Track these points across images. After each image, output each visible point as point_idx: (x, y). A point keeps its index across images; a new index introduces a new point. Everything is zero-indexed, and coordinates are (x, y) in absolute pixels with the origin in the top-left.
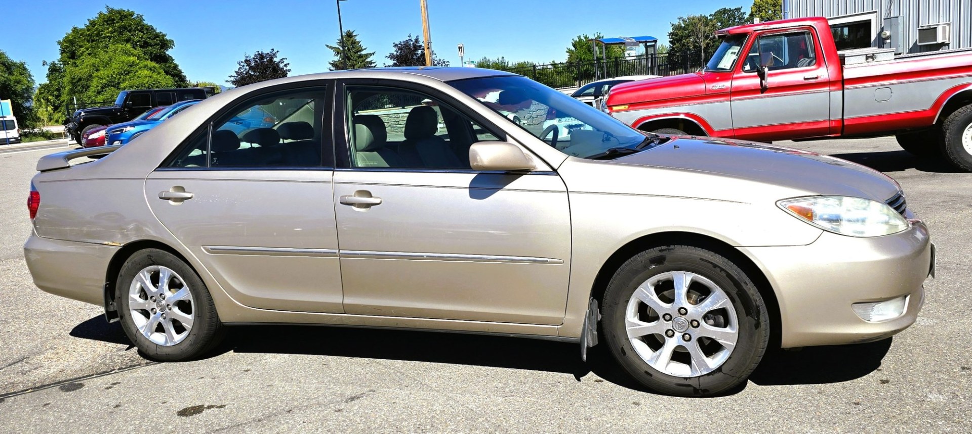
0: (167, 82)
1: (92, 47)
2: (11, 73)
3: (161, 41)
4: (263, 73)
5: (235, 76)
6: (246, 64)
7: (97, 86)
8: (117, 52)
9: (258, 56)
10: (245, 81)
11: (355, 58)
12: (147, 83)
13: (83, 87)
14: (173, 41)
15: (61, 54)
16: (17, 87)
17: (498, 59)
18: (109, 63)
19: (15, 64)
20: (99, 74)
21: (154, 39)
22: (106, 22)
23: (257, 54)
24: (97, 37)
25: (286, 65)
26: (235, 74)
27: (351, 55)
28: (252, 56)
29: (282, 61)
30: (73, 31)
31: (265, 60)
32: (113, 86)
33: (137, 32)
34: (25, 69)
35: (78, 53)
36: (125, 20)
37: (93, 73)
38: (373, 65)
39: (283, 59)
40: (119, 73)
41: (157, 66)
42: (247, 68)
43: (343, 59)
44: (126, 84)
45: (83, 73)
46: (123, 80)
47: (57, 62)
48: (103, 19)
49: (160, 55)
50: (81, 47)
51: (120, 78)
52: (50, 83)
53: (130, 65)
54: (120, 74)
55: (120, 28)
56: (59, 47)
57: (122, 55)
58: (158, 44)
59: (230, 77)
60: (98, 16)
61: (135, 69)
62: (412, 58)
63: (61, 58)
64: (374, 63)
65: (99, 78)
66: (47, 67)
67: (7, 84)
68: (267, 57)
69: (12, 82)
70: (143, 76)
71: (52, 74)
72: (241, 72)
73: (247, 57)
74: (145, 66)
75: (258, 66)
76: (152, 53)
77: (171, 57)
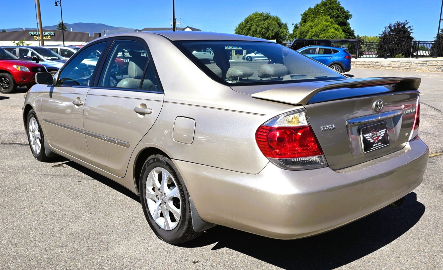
0: (341, 36)
1: (314, 17)
2: (281, 28)
3: (345, 15)
4: (397, 33)
5: (382, 34)
6: (389, 28)
7: (310, 36)
8: (322, 20)
9: (397, 24)
10: (386, 37)
12: (332, 35)
14: (352, 15)
15: (301, 20)
16: (281, 34)
18: (318, 25)
19: (283, 24)
20: (312, 30)
21: (342, 14)
22: (324, 5)
23: (396, 23)
24: (317, 12)
25: (411, 30)
26: (382, 33)
28: (393, 24)
29: (410, 27)
30: (309, 9)
31: (400, 26)
32: (316, 36)
33: (335, 10)
34: (287, 27)
35: (307, 20)
36: (332, 5)
37: (310, 30)
39: (411, 26)
40: (320, 30)
41: (339, 27)
42: (389, 30)
44: (322, 35)
45: (305, 29)
46: (321, 34)
47: (298, 24)
48: (323, 4)
49: (344, 22)
50: (309, 17)
51: (320, 32)
52: (293, 33)
53: (326, 27)
54: (321, 31)
55: (328, 8)
56: (301, 17)
58: (343, 17)
59: (379, 34)
60: (321, 2)
61: (328, 29)
63: (300, 22)
65: (311, 32)
66: (294, 26)
67: (278, 33)
68: (402, 25)
69: (280, 32)
70: (331, 32)
71: (295, 29)
72: (386, 32)
73: (390, 24)
74: (333, 27)
75: (396, 29)
76: (339, 21)
77: (349, 23)
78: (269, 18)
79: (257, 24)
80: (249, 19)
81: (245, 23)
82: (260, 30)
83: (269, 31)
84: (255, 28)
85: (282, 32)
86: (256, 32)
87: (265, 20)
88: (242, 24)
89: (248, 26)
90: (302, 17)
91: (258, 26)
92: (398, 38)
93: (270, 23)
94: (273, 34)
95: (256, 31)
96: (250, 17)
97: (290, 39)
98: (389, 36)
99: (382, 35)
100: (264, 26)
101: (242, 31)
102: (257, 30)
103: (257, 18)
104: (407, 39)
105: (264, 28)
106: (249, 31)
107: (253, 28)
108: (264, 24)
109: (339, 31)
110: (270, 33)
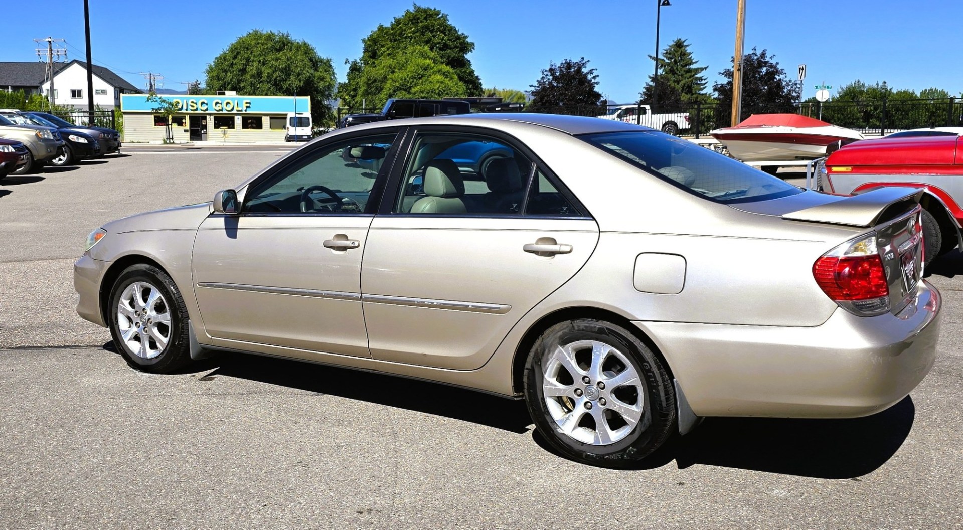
0: (458, 90)
1: (393, 48)
2: (316, 70)
3: (461, 44)
4: (567, 84)
5: (537, 85)
6: (549, 74)
7: (390, 89)
8: (414, 53)
9: (565, 65)
10: (545, 92)
11: (682, 72)
12: (438, 89)
13: (377, 89)
14: (473, 44)
15: (364, 52)
16: (319, 84)
17: (877, 84)
18: (405, 65)
19: (321, 61)
20: (393, 76)
21: (454, 41)
22: (411, 20)
23: (564, 62)
24: (399, 36)
25: (594, 77)
26: (536, 84)
27: (677, 69)
28: (558, 65)
29: (591, 72)
30: (379, 29)
31: (573, 70)
32: (405, 90)
33: (438, 33)
34: (330, 66)
35: (379, 53)
36: (430, 20)
37: (388, 75)
38: (703, 82)
39: (593, 70)
40: (412, 76)
41: (451, 70)
42: (551, 77)
43: (666, 73)
44: (417, 88)
45: (378, 74)
46: (415, 85)
47: (358, 61)
48: (409, 17)
49: (458, 59)
50: (383, 46)
51: (413, 82)
52: (349, 82)
53: (424, 69)
54: (414, 78)
55: (422, 28)
56: (363, 45)
57: (419, 57)
58: (456, 47)
59: (531, 86)
60: (404, 14)
61: (428, 74)
62: (754, 76)
63: (363, 56)
64: (704, 80)
65: (393, 80)
66: (348, 66)
67: (311, 80)
68: (575, 67)
69: (316, 78)
70: (435, 81)
71: (352, 73)
72: (544, 82)
73: (552, 65)
74: (440, 71)
75: (563, 76)
76: (449, 56)
77: (469, 61)
78: (287, 45)
79: (261, 58)
80: (241, 46)
81: (232, 56)
82: (268, 73)
83: (290, 75)
84: (257, 69)
85: (322, 79)
86: (261, 78)
87: (279, 50)
88: (225, 59)
89: (239, 63)
90: (365, 45)
91: (264, 64)
92: (571, 96)
93: (291, 58)
94: (300, 82)
95: (259, 74)
96: (243, 41)
97: (342, 96)
98: (552, 90)
99: (536, 88)
100: (279, 65)
101: (226, 74)
102: (261, 73)
103: (260, 45)
104: (589, 97)
105: (280, 69)
106: (242, 75)
107: (252, 68)
108: (277, 59)
109: (452, 78)
110: (292, 81)
